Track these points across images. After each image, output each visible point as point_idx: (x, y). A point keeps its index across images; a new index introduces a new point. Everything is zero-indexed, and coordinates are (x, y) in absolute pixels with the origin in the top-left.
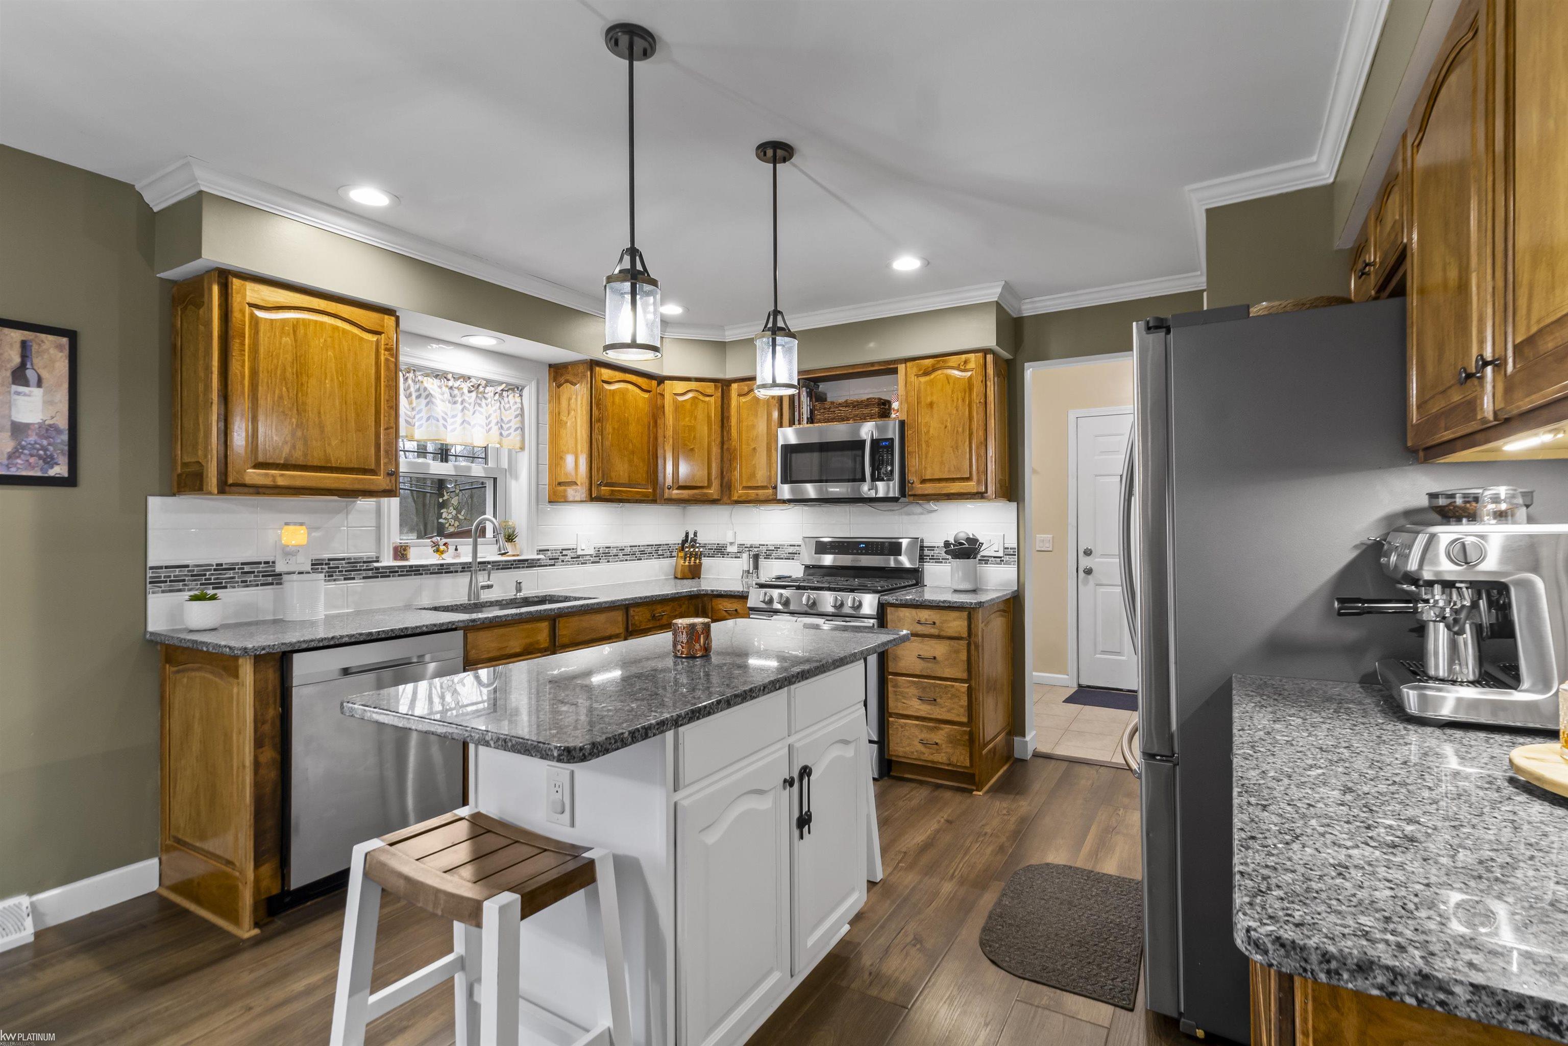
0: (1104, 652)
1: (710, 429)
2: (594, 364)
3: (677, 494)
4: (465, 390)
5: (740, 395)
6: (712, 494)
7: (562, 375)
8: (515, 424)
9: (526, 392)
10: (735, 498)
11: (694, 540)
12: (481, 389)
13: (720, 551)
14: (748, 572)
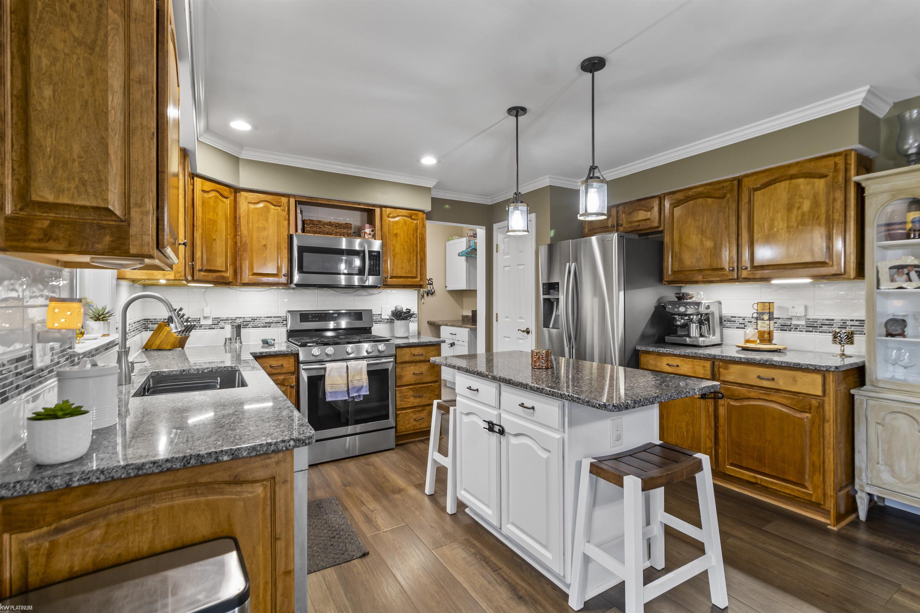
1: (227, 225)
3: (204, 276)
5: (248, 202)
6: (228, 277)
14: (230, 339)
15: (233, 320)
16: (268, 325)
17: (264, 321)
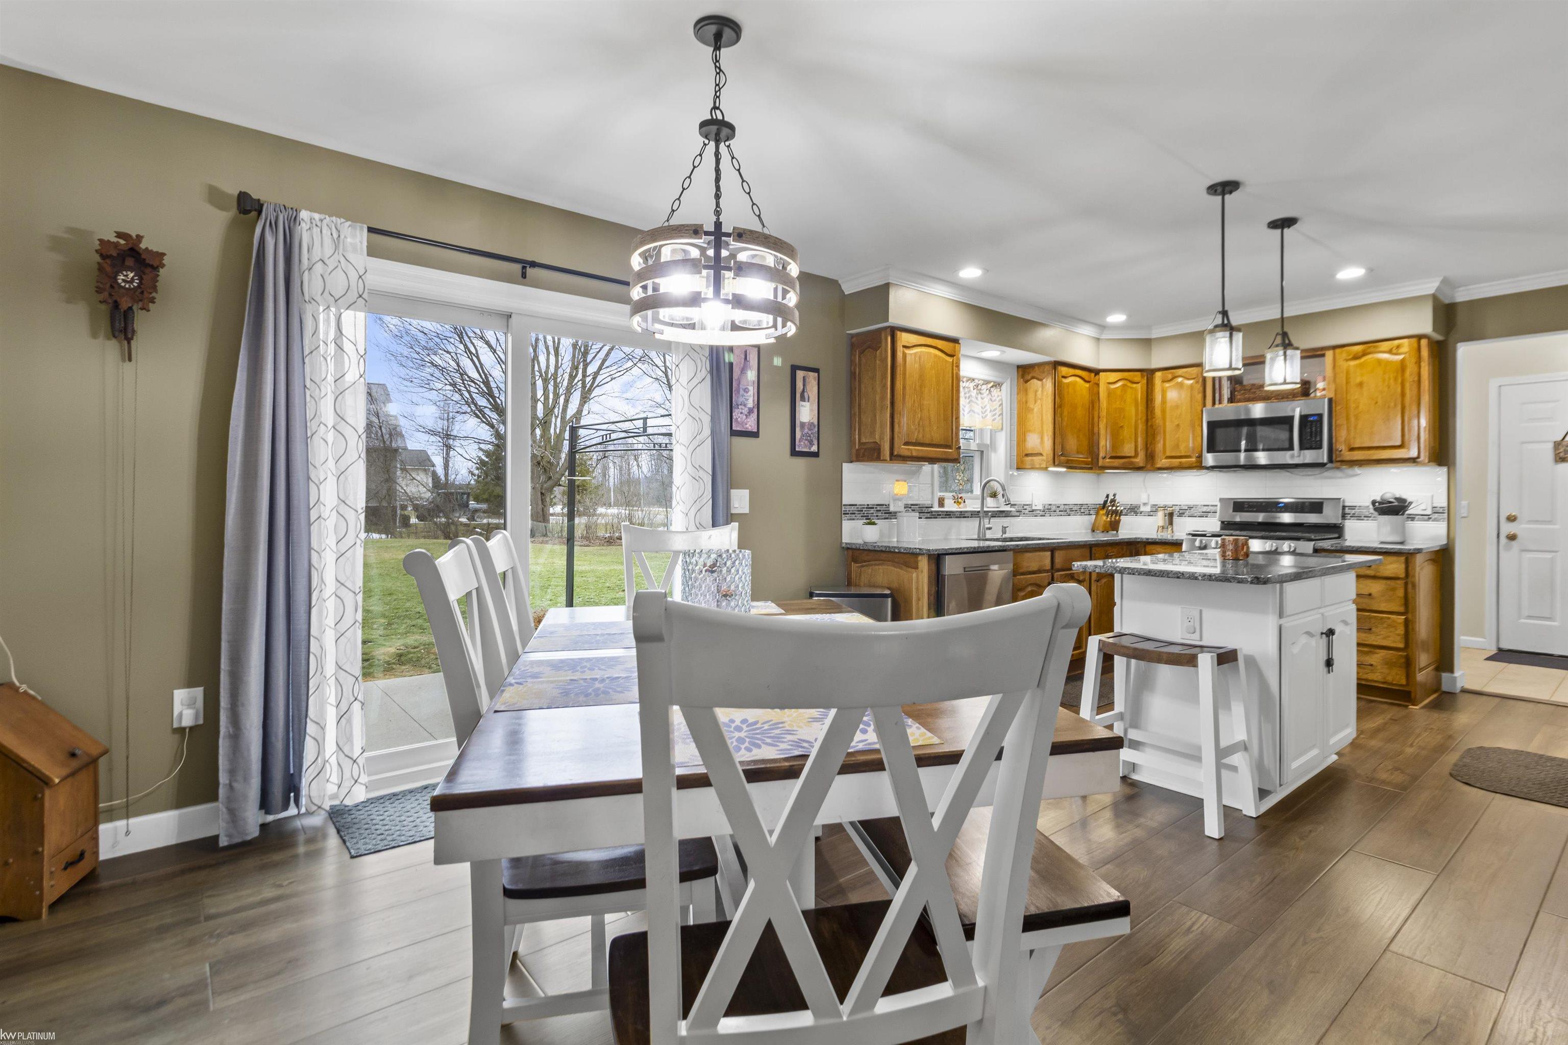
0: (1530, 617)
1: (1137, 410)
2: (1057, 364)
3: (1109, 462)
4: (972, 389)
5: (1163, 381)
6: (1138, 462)
7: (1029, 373)
8: (998, 412)
9: (1004, 387)
10: (1159, 466)
11: (1113, 501)
12: (979, 387)
13: (1134, 510)
14: (1163, 528)
15: (1165, 507)
16: (1205, 514)
17: (1201, 510)
